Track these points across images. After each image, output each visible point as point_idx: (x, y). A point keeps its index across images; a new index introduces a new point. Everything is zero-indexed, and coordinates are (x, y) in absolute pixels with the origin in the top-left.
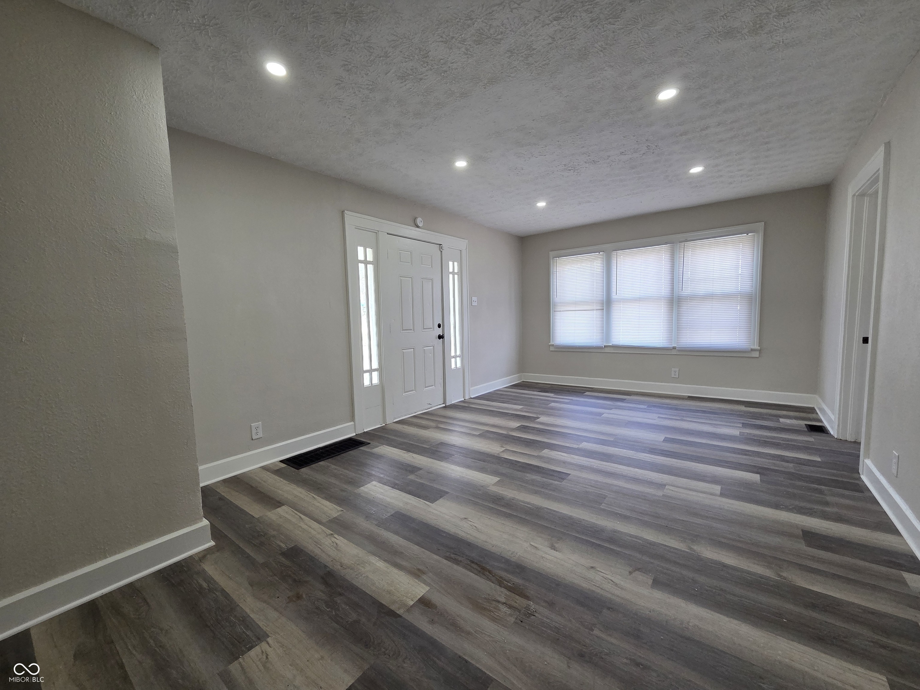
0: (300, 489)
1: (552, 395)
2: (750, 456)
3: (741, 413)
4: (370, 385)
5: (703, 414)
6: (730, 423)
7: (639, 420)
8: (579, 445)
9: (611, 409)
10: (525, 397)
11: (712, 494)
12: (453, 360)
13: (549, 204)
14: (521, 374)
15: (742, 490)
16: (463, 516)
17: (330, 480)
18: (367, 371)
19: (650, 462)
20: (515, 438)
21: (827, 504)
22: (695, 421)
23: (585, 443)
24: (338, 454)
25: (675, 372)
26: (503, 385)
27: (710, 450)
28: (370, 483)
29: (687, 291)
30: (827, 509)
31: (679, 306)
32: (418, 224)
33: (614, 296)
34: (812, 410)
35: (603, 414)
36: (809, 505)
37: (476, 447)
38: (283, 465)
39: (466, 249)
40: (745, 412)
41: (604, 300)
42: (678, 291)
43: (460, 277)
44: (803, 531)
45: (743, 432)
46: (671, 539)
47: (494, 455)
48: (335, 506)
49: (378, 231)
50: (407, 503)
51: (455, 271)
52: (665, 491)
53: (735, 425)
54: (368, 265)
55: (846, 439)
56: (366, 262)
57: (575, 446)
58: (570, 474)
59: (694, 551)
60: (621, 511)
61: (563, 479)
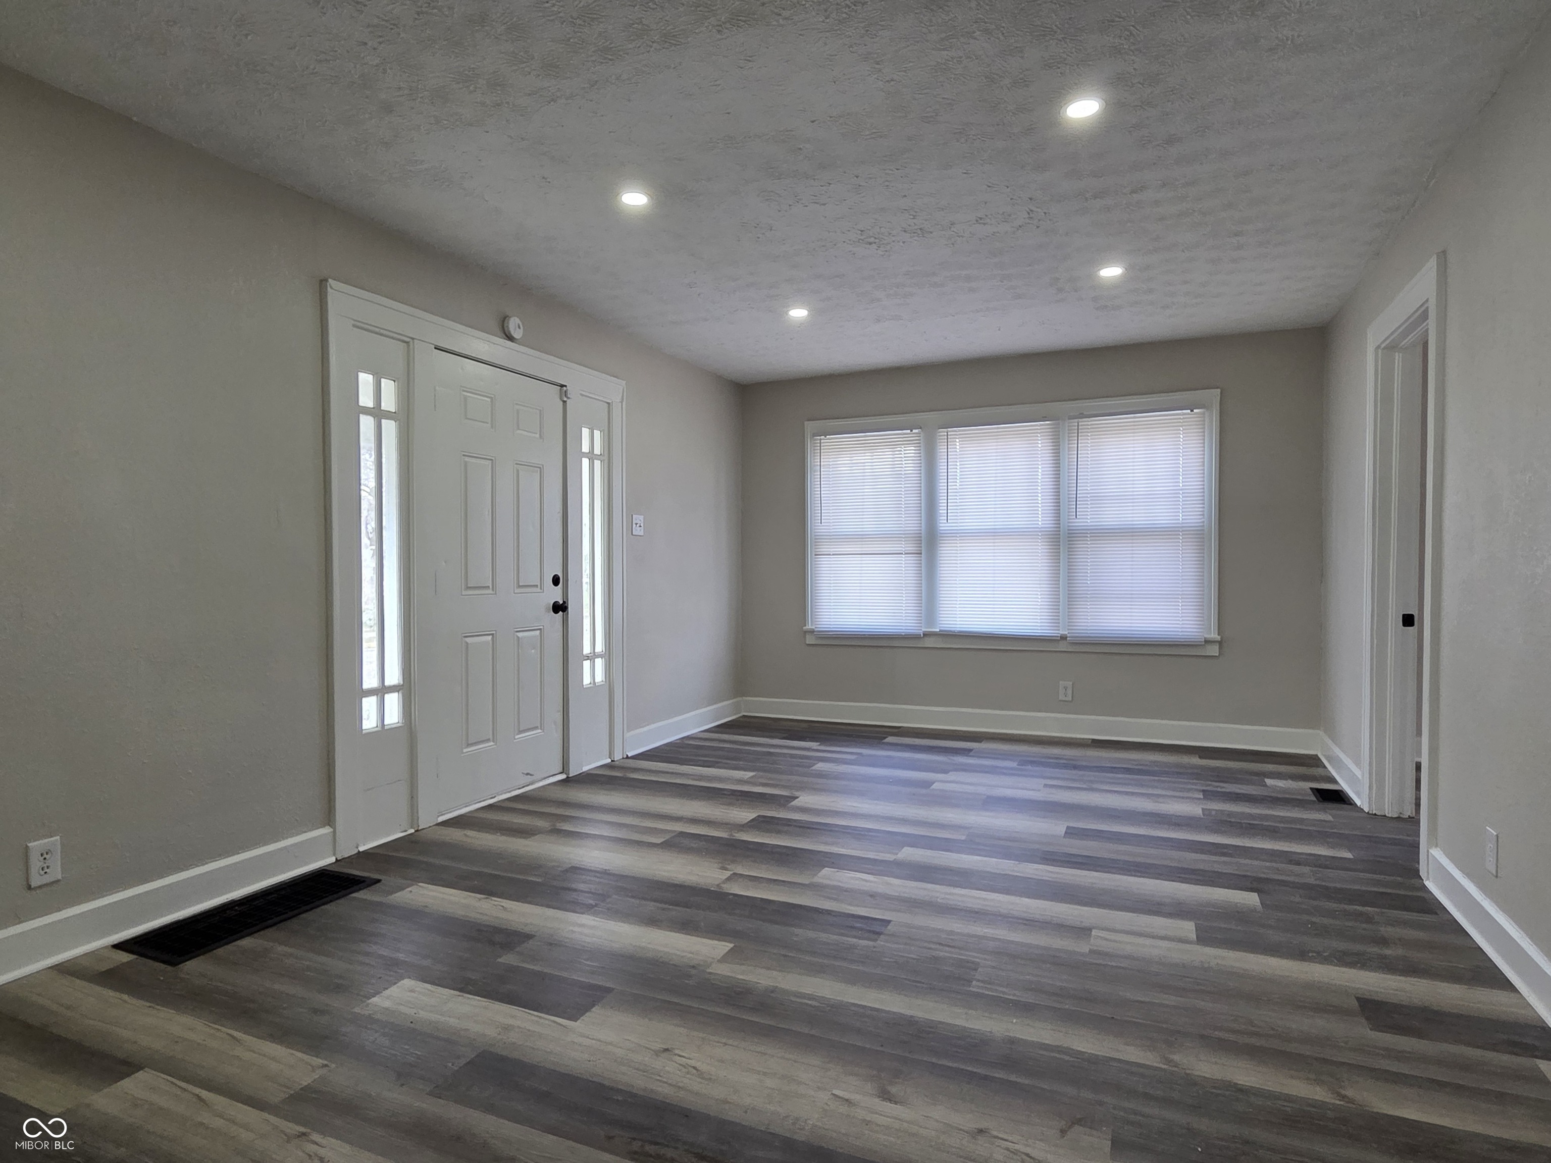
0: (186, 1020)
1: (814, 745)
2: (1231, 855)
3: (1196, 771)
4: (379, 729)
5: (1127, 776)
6: (1181, 791)
7: (1009, 793)
8: (897, 854)
9: (945, 772)
10: (758, 753)
11: (1181, 940)
12: (587, 664)
13: (815, 312)
14: (739, 699)
15: (1234, 927)
16: (659, 1046)
17: (277, 987)
18: (371, 692)
19: (1048, 881)
20: (751, 846)
21: (1384, 942)
22: (1116, 789)
23: (909, 848)
24: (291, 914)
25: (1066, 688)
26: (699, 727)
27: (1157, 848)
28: (395, 983)
29: (1086, 518)
30: (1388, 952)
31: (1070, 550)
32: (512, 333)
33: (943, 525)
34: (1313, 761)
35: (934, 783)
36: (1358, 947)
37: (664, 873)
38: (125, 957)
39: (622, 402)
40: (1202, 768)
41: (923, 535)
42: (1069, 519)
43: (606, 466)
44: (1358, 999)
45: (1209, 809)
46: (1127, 1044)
47: (709, 890)
48: (299, 1054)
49: (413, 339)
50: (507, 1028)
51: (596, 452)
52: (1092, 940)
53: (1190, 795)
54: (383, 421)
55: (1384, 814)
56: (377, 413)
57: (889, 857)
58: (889, 922)
59: (1176, 1065)
60: (1014, 995)
61: (879, 934)
